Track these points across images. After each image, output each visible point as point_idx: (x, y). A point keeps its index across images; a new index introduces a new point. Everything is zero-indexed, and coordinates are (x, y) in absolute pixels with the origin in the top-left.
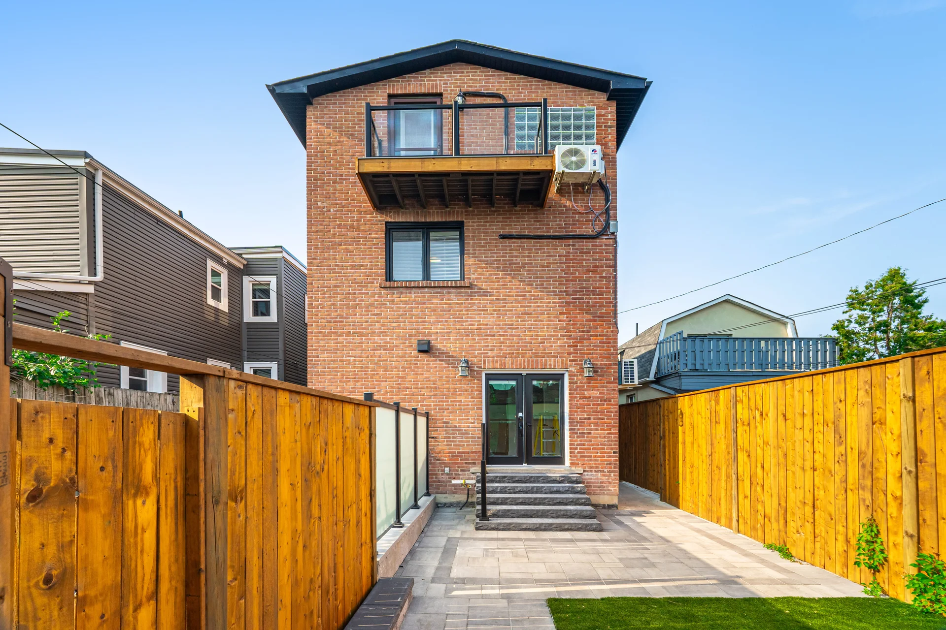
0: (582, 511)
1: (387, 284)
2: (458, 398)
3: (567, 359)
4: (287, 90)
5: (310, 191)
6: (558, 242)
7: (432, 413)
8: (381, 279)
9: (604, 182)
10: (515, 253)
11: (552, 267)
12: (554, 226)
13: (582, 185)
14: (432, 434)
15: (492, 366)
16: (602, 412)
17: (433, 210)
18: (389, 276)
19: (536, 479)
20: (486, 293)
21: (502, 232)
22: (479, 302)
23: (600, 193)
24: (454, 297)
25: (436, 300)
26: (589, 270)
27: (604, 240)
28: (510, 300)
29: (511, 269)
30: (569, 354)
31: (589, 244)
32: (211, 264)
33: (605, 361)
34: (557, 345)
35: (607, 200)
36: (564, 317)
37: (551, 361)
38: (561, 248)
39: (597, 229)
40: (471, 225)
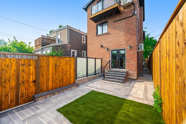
0: (121, 79)
1: (97, 36)
2: (106, 55)
3: (125, 45)
4: (85, 7)
5: (88, 22)
6: (124, 20)
7: (102, 58)
8: (96, 35)
9: (133, 2)
10: (116, 25)
11: (123, 25)
12: (123, 16)
13: (128, 5)
14: (102, 62)
15: (112, 49)
16: (133, 57)
17: (103, 20)
18: (97, 34)
19: (118, 72)
20: (111, 34)
21: (114, 21)
22: (110, 36)
23: (133, 6)
24: (106, 36)
25: (103, 37)
26: (130, 24)
27: (134, 16)
28: (115, 34)
29: (115, 28)
30: (126, 44)
31: (130, 18)
32: (83, 36)
33: (134, 45)
34: (124, 43)
35: (134, 7)
36: (125, 36)
37: (122, 46)
38: (125, 21)
39: (132, 14)
40: (109, 21)
